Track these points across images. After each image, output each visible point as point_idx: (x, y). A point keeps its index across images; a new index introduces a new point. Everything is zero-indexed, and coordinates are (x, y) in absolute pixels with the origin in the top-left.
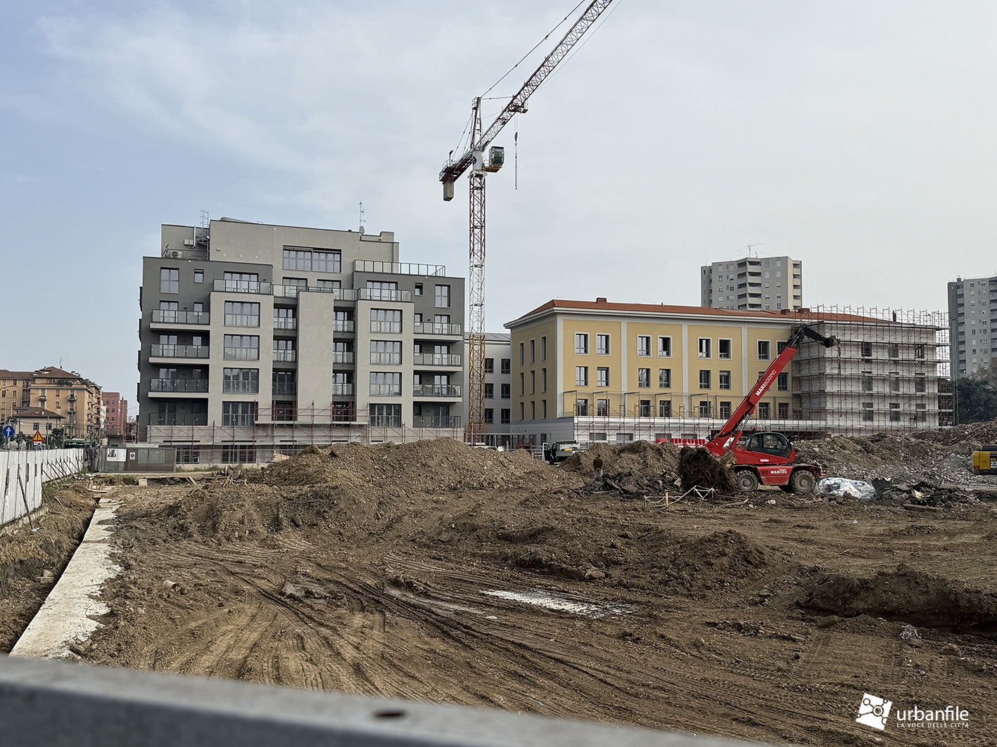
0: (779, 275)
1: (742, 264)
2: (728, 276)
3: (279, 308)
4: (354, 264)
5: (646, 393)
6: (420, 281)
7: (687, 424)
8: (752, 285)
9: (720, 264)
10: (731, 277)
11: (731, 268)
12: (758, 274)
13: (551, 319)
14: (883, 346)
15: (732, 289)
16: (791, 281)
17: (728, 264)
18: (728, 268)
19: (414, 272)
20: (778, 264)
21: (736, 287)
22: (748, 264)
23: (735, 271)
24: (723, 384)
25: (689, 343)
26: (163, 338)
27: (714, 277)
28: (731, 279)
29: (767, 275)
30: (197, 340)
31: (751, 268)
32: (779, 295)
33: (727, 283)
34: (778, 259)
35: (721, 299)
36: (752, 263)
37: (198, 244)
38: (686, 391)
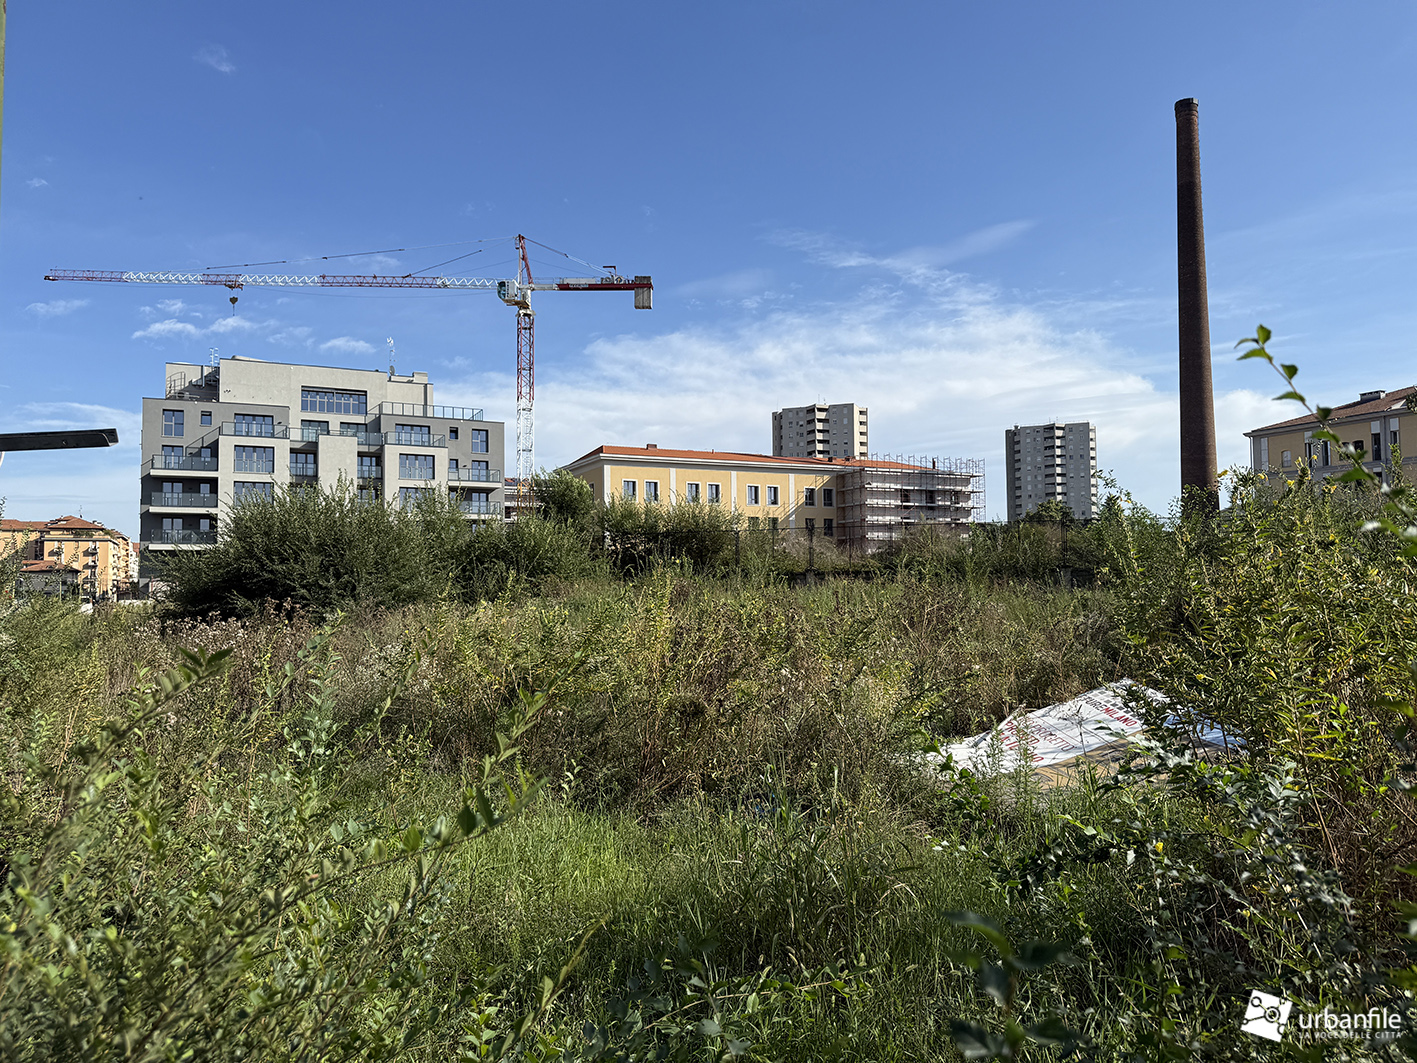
0: (846, 421)
1: (810, 410)
2: (798, 423)
3: (297, 453)
4: (380, 406)
6: (454, 425)
8: (820, 431)
9: (790, 410)
10: (801, 423)
11: (801, 414)
12: (826, 421)
13: (598, 465)
14: (920, 493)
15: (802, 435)
16: (857, 428)
17: (800, 409)
18: (797, 414)
19: (448, 415)
20: (845, 411)
21: (805, 434)
22: (816, 410)
23: (803, 417)
25: (738, 490)
26: (167, 486)
27: (784, 423)
28: (802, 426)
30: (205, 488)
31: (819, 415)
33: (796, 429)
34: (845, 406)
35: (791, 445)
36: (820, 410)
37: (206, 384)
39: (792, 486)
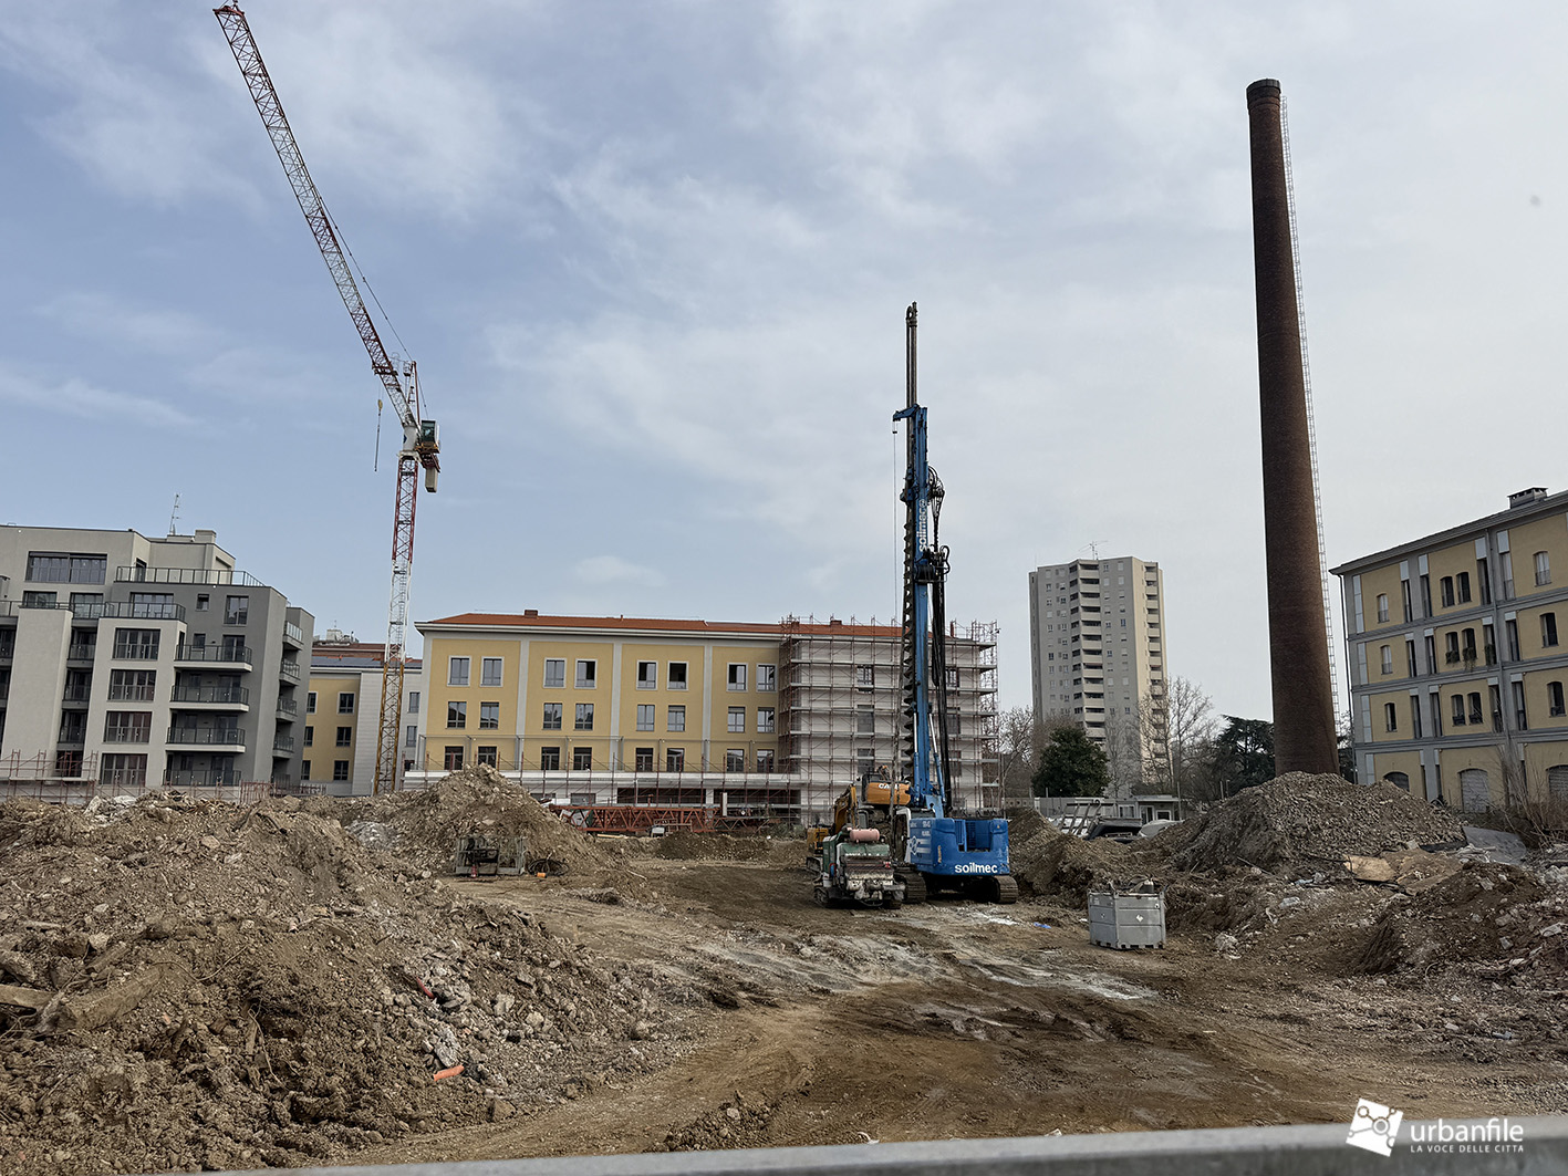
0: (1121, 581)
1: (1073, 568)
2: (1058, 585)
5: (552, 738)
6: (204, 591)
7: (571, 779)
8: (1087, 595)
9: (1048, 569)
10: (1062, 585)
11: (1062, 573)
12: (1096, 581)
15: (1064, 601)
17: (1061, 567)
18: (1057, 573)
20: (1120, 567)
21: (1068, 599)
22: (1079, 567)
23: (1066, 577)
27: (1042, 585)
28: (1061, 589)
29: (1106, 582)
31: (1083, 574)
32: (1122, 608)
33: (1055, 593)
34: (1120, 560)
35: (1050, 615)
36: (1087, 567)
38: (615, 733)
39: (708, 663)
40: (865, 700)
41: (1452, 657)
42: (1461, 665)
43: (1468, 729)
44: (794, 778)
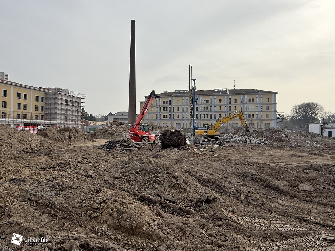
14: (70, 101)
20: (1, 74)
24: (24, 108)
39: (32, 94)
40: (66, 107)
41: (164, 110)
42: (165, 111)
43: (165, 119)
44: (55, 122)
